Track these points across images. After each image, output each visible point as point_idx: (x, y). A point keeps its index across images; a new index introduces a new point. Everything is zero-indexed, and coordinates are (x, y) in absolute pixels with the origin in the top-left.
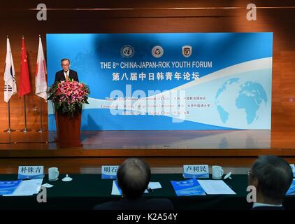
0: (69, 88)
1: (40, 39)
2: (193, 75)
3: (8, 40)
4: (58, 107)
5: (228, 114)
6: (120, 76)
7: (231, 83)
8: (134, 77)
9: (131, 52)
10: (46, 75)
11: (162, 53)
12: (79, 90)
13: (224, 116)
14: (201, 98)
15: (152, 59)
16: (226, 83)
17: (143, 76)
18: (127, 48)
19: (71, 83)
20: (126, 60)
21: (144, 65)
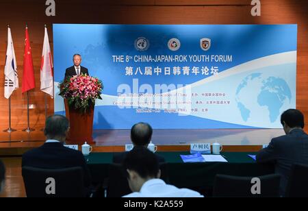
0: (83, 83)
1: (46, 29)
2: (212, 69)
3: (9, 29)
4: (70, 103)
5: (249, 112)
6: (134, 71)
7: (252, 79)
8: (148, 71)
9: (145, 45)
10: (53, 69)
11: (179, 47)
12: (93, 85)
13: (245, 113)
14: (220, 94)
15: (168, 52)
16: (247, 78)
17: (158, 70)
18: (141, 41)
19: (84, 78)
20: (140, 53)
21: (159, 59)
